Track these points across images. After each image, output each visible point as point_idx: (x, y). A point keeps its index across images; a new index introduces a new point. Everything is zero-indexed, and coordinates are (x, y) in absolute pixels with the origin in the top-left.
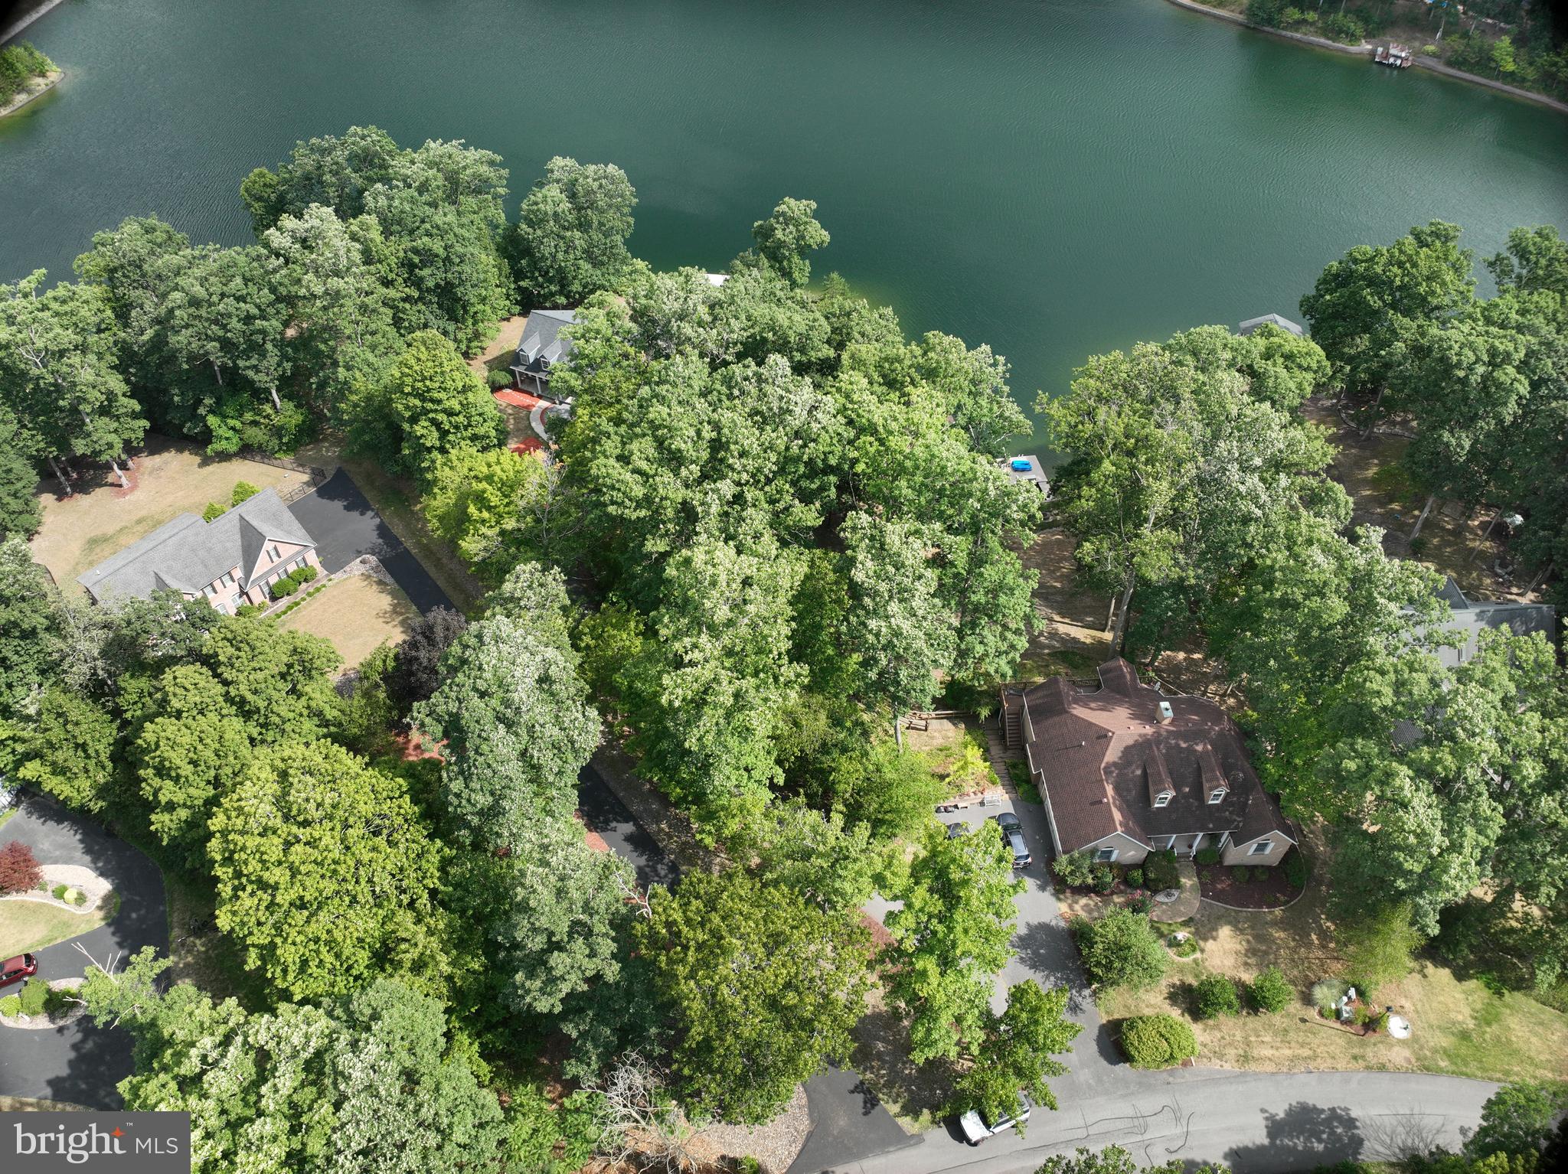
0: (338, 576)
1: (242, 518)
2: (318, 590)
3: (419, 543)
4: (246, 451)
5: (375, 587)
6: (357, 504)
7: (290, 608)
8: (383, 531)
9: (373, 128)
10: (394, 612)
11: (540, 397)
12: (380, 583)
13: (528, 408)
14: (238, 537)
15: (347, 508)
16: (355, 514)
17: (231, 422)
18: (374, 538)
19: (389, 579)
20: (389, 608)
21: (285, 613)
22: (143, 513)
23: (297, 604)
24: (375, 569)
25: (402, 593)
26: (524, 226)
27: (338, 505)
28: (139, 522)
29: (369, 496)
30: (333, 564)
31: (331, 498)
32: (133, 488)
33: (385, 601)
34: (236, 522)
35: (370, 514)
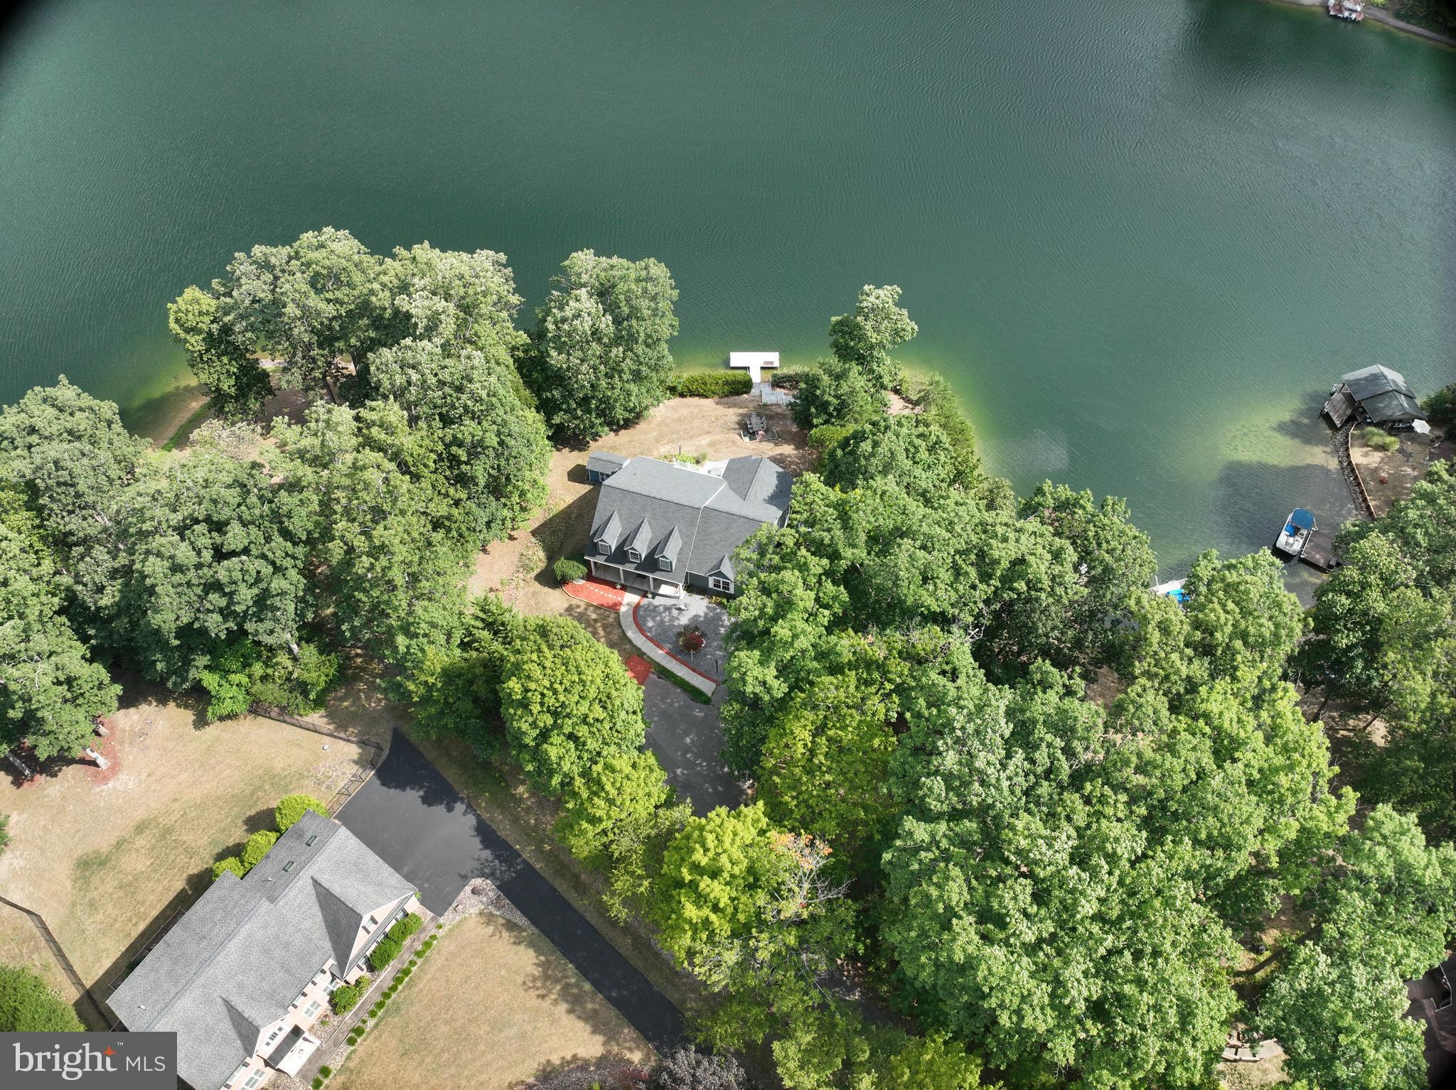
0: (448, 918)
1: (316, 883)
2: (427, 945)
3: (540, 850)
4: (257, 708)
5: (505, 934)
6: (439, 794)
7: (398, 980)
8: (486, 834)
9: (329, 230)
10: (546, 977)
11: (624, 588)
12: (510, 926)
13: (615, 607)
14: (316, 909)
15: (428, 800)
16: (440, 809)
17: (235, 678)
18: (476, 849)
19: (520, 919)
20: (537, 972)
21: (393, 989)
22: (139, 814)
23: (406, 972)
24: (496, 903)
25: (546, 943)
26: (554, 353)
27: (412, 797)
28: (140, 828)
29: (451, 775)
30: (438, 901)
31: (401, 786)
32: (115, 768)
33: (526, 960)
34: (310, 889)
35: (460, 807)
